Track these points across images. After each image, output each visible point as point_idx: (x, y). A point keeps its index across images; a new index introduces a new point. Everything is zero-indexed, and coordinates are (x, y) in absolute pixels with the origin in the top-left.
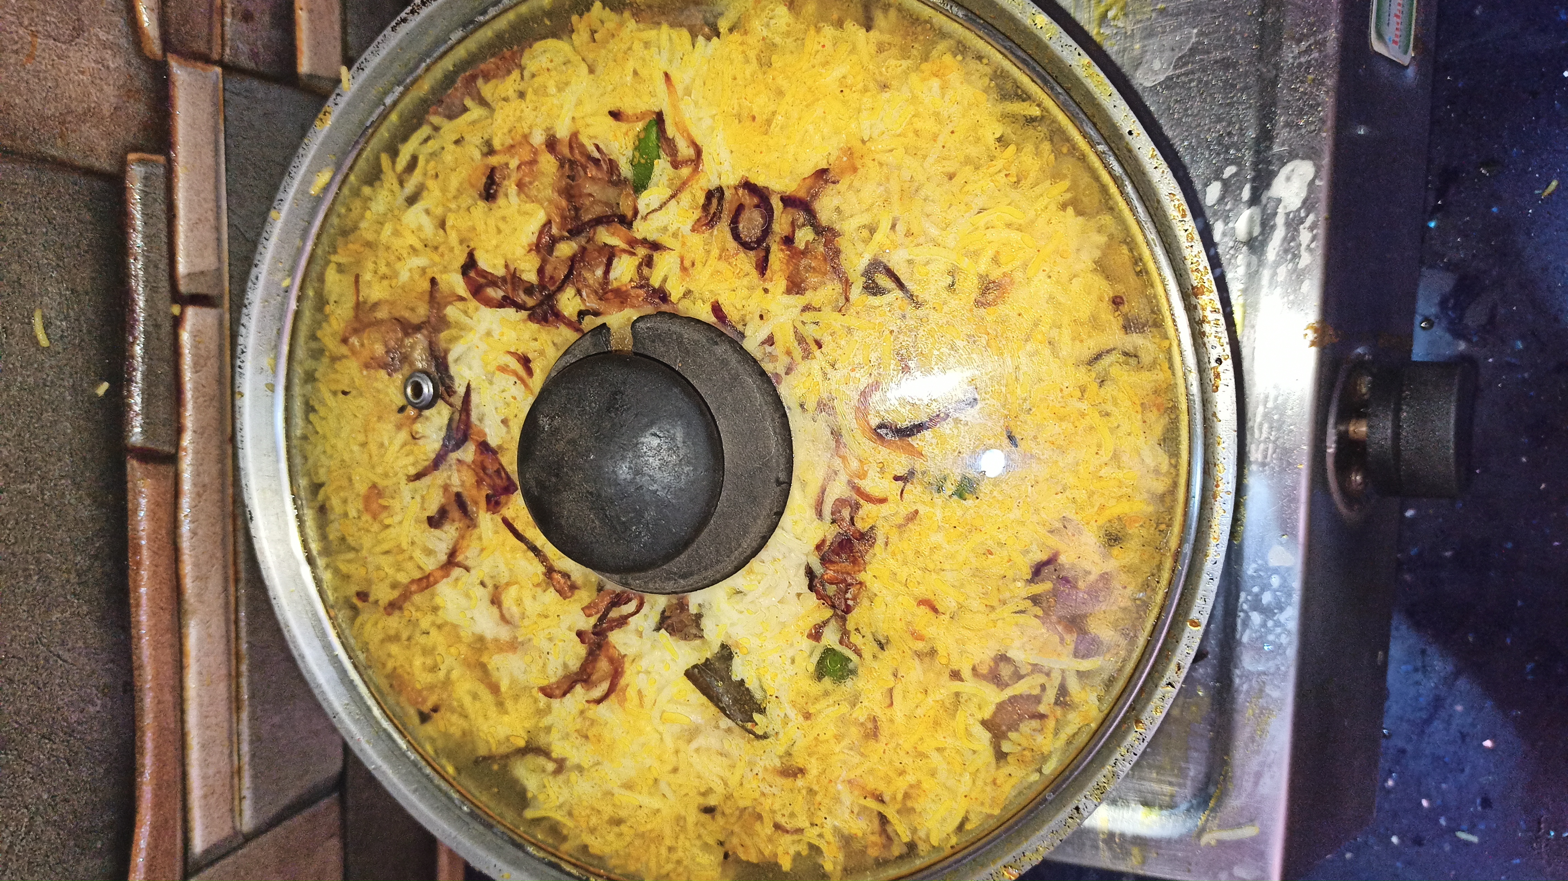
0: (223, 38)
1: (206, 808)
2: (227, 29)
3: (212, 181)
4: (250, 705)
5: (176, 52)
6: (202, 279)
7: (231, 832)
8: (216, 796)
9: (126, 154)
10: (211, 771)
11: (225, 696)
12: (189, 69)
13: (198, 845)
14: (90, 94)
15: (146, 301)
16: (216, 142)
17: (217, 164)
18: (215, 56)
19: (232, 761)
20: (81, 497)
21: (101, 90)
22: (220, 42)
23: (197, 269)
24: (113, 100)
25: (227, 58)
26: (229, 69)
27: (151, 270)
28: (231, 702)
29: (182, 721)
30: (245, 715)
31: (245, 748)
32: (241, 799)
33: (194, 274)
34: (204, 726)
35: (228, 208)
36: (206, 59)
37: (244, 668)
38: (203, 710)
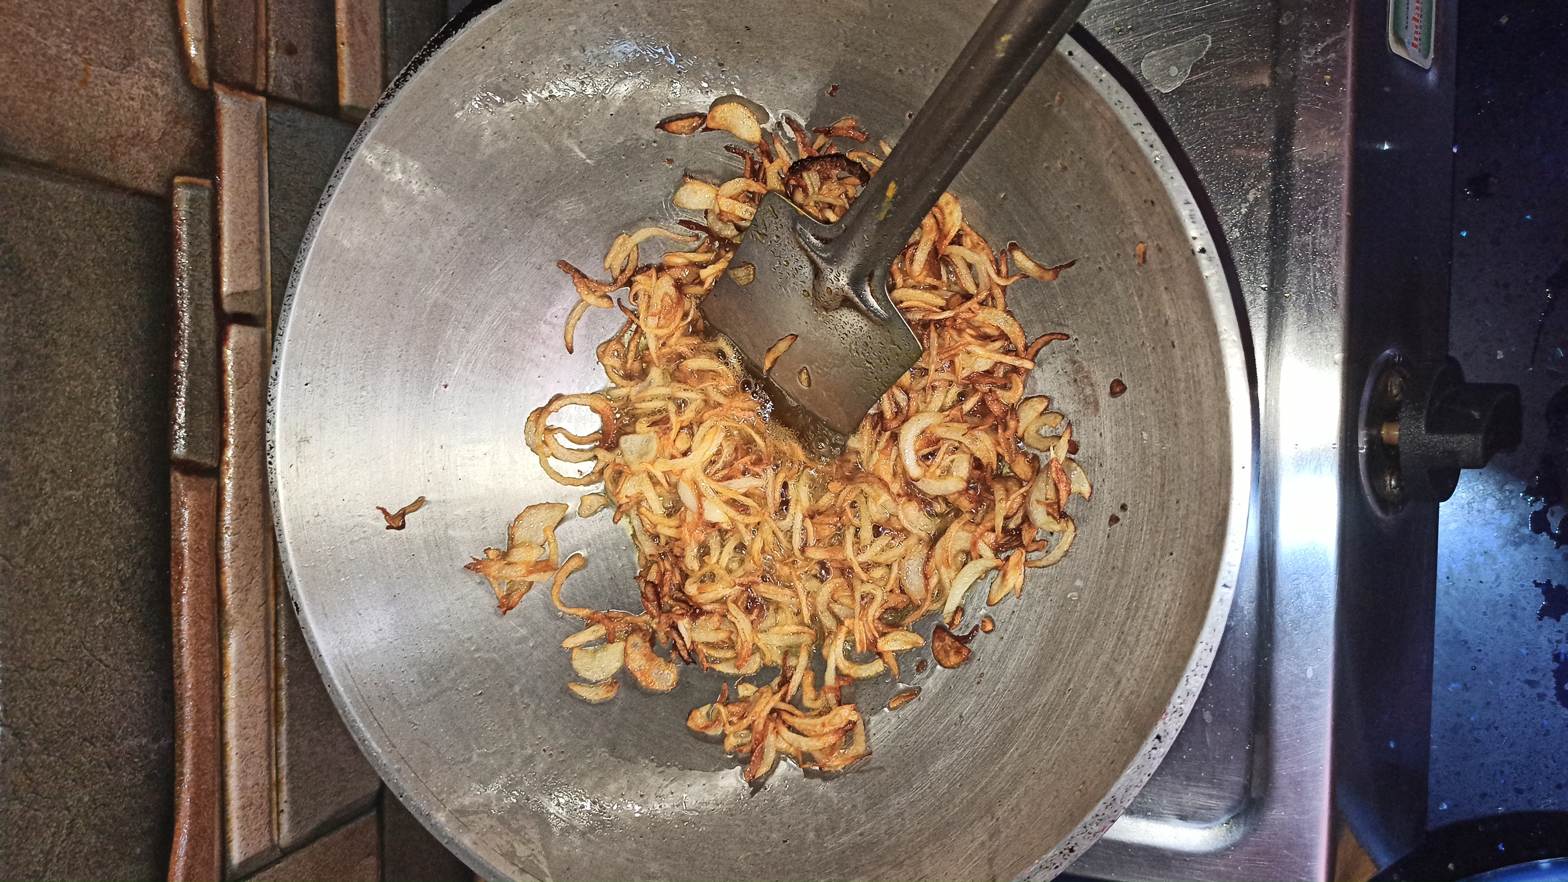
0: (267, 69)
1: (244, 818)
2: (271, 60)
3: (256, 204)
4: (289, 717)
5: (222, 82)
6: (246, 299)
7: (269, 844)
8: (253, 808)
9: (173, 177)
10: (250, 783)
11: (264, 707)
12: (235, 99)
13: (236, 856)
14: (138, 118)
15: (190, 318)
16: (260, 168)
17: (261, 188)
18: (260, 87)
19: (270, 774)
20: (124, 506)
21: (150, 115)
22: (264, 74)
23: (240, 289)
24: (161, 125)
25: (270, 88)
26: (273, 99)
27: (196, 288)
28: (269, 715)
29: (222, 732)
30: (283, 728)
31: (283, 762)
32: (280, 812)
33: (238, 293)
34: (242, 737)
35: (271, 231)
36: (251, 89)
37: (283, 681)
38: (242, 721)
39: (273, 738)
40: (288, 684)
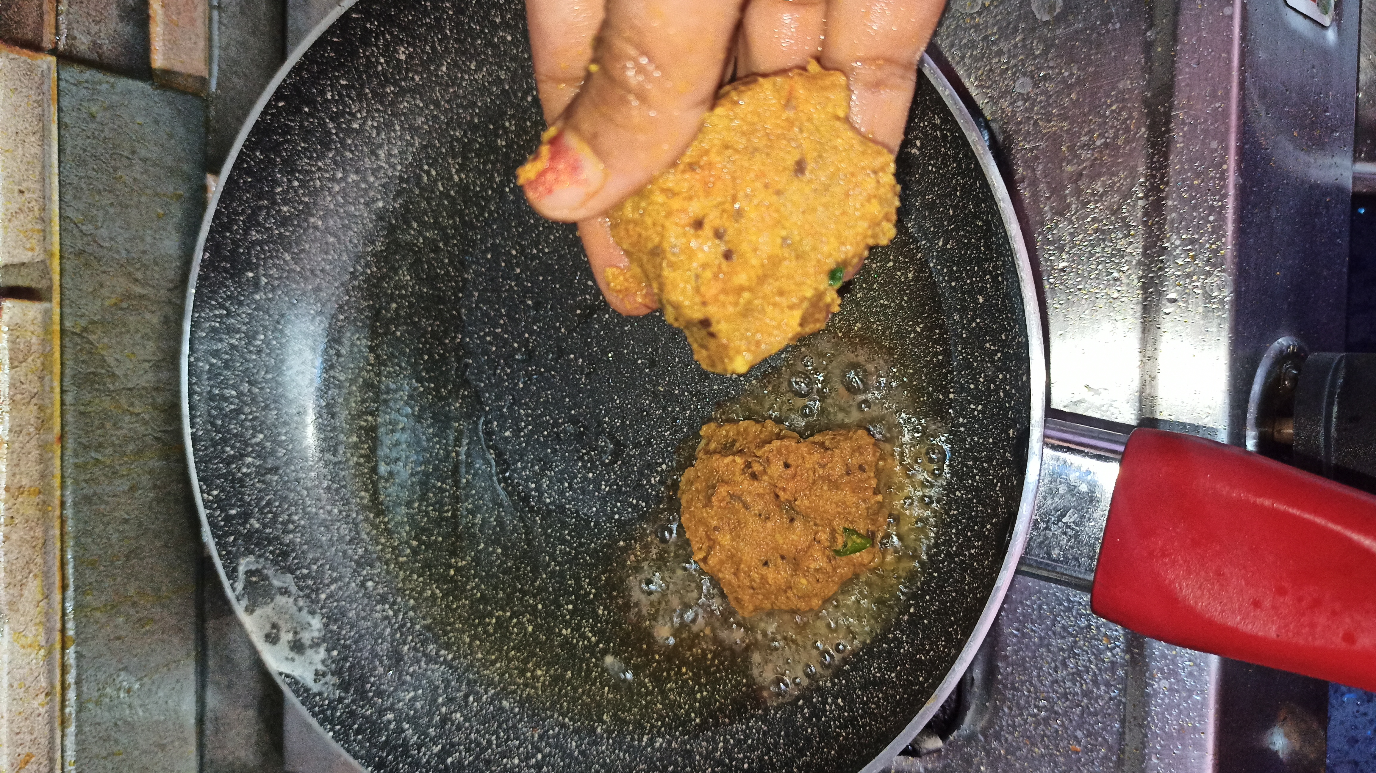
0: (57, 27)
2: (62, 16)
3: (39, 170)
4: (78, 719)
6: (24, 271)
11: (44, 710)
12: (11, 56)
16: (46, 132)
17: (46, 153)
18: (48, 45)
22: (54, 31)
23: (16, 261)
25: (61, 46)
26: (64, 58)
28: (51, 717)
30: (71, 729)
33: (13, 266)
35: (61, 200)
36: (34, 46)
37: (71, 678)
38: (15, 726)
39: (58, 741)
40: (76, 683)
